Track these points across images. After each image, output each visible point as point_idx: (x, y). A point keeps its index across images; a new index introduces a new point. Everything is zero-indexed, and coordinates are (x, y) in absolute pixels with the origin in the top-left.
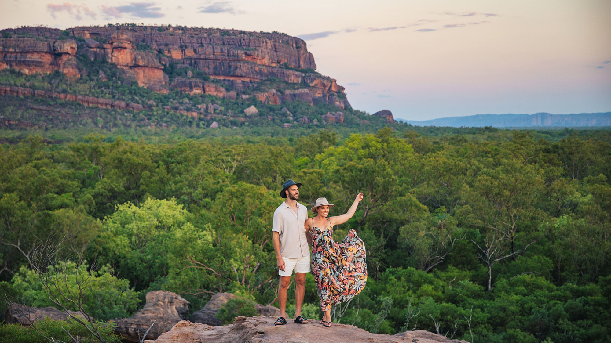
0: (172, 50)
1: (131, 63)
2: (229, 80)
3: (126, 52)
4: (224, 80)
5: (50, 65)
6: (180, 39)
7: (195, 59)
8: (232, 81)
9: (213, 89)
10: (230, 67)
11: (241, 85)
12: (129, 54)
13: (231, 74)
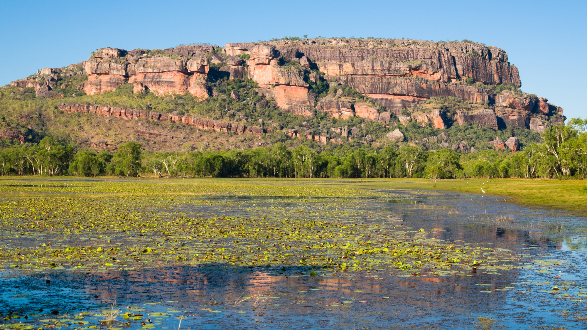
0: (328, 66)
1: (273, 81)
2: (387, 99)
3: (267, 68)
4: (382, 99)
5: (182, 85)
6: (340, 53)
7: (352, 75)
8: (390, 100)
9: (364, 110)
10: (389, 83)
11: (400, 105)
12: (270, 71)
13: (390, 92)
